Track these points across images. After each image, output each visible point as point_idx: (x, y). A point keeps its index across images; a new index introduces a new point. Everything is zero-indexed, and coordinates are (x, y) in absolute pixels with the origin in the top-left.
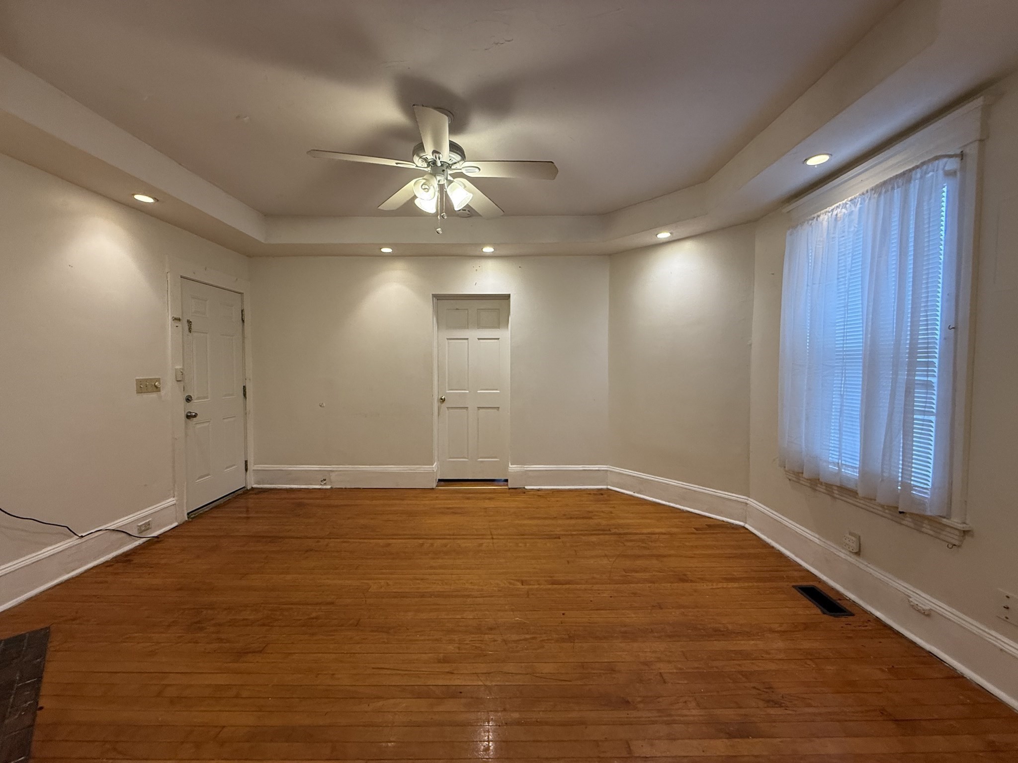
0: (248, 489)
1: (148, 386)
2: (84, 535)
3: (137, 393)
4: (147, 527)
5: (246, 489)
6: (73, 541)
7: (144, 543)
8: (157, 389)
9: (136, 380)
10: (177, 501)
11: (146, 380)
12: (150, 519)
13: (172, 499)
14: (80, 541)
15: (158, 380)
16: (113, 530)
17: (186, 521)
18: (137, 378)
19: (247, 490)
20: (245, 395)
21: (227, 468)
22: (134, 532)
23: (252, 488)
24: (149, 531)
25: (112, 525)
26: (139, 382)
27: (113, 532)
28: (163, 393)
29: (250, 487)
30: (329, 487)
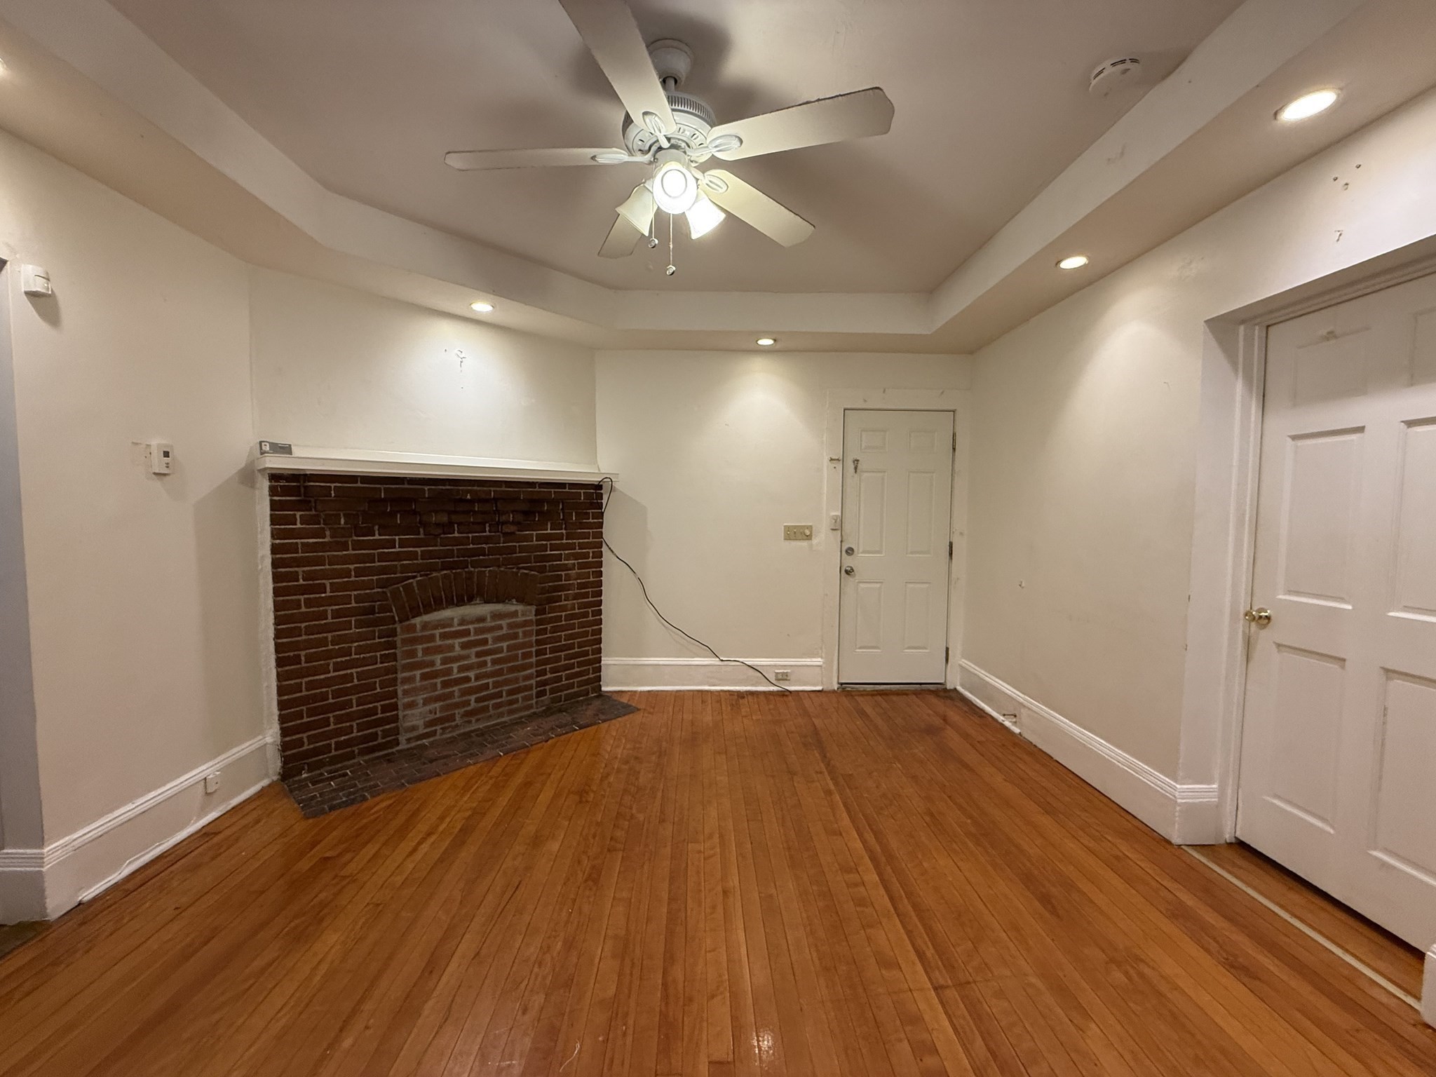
0: (948, 688)
1: (798, 533)
2: (724, 659)
3: (785, 539)
4: (784, 677)
5: (943, 687)
6: (715, 661)
7: (778, 691)
8: (809, 537)
9: (785, 526)
10: (824, 663)
11: (795, 527)
12: (789, 671)
13: (820, 659)
14: (720, 663)
15: (810, 528)
16: (749, 666)
17: (834, 690)
18: (785, 524)
19: (946, 689)
20: (951, 554)
21: (909, 648)
22: (772, 679)
23: (955, 689)
24: (787, 682)
25: (749, 661)
26: (787, 528)
27: (749, 668)
28: (815, 541)
29: (952, 688)
30: (1017, 730)
